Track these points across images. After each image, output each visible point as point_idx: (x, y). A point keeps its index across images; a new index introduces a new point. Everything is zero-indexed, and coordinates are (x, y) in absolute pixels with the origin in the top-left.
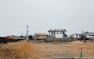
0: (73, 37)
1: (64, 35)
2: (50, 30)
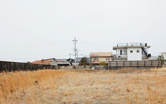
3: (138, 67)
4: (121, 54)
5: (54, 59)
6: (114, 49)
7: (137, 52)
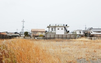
0: (76, 33)
2: (50, 25)
4: (52, 30)
7: (62, 29)
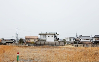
1: (56, 39)
2: (41, 33)
3: (52, 45)
4: (43, 38)
5: (3, 39)
6: (39, 35)
7: (52, 37)
